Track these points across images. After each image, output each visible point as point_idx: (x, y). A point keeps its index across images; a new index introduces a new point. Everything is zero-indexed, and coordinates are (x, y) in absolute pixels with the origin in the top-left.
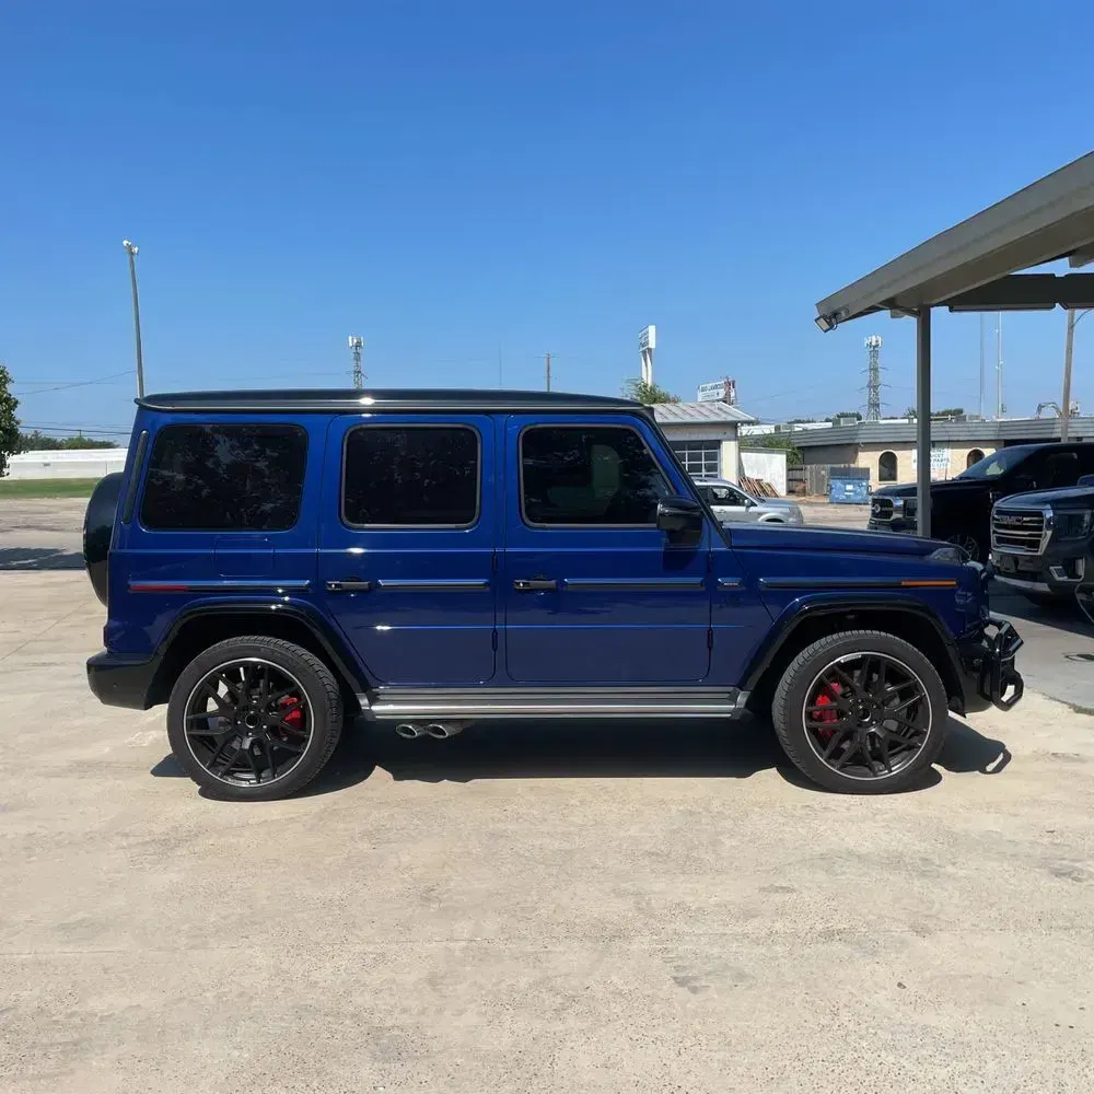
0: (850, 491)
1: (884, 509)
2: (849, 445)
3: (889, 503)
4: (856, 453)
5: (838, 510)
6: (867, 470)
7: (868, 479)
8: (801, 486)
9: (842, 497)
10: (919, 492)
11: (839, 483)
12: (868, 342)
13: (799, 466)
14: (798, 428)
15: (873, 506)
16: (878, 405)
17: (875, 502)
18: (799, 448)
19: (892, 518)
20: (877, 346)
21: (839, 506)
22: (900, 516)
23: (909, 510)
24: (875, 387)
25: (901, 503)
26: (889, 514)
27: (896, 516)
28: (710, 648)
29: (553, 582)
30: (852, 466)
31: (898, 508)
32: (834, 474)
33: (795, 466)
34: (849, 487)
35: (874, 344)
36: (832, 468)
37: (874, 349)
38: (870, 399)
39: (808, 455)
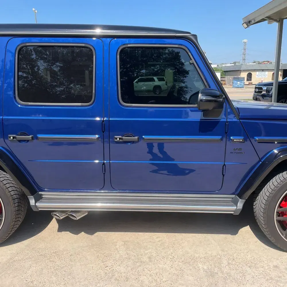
0: (239, 84)
1: (259, 90)
2: (239, 70)
3: (261, 88)
4: (241, 72)
5: (237, 90)
6: (244, 78)
7: (244, 80)
8: (224, 82)
9: (236, 86)
10: (274, 85)
11: (236, 82)
12: (243, 41)
13: (224, 77)
14: (224, 65)
15: (255, 89)
16: (245, 60)
17: (256, 88)
18: (224, 71)
19: (262, 93)
20: (246, 42)
21: (236, 88)
22: (265, 93)
23: (268, 91)
24: (245, 54)
25: (266, 88)
26: (261, 92)
27: (263, 93)
28: (223, 175)
29: (136, 137)
30: (239, 77)
31: (264, 90)
32: (234, 78)
33: (223, 77)
34: (239, 83)
35: (245, 42)
36: (234, 77)
37: (245, 43)
38: (243, 57)
39: (226, 73)
